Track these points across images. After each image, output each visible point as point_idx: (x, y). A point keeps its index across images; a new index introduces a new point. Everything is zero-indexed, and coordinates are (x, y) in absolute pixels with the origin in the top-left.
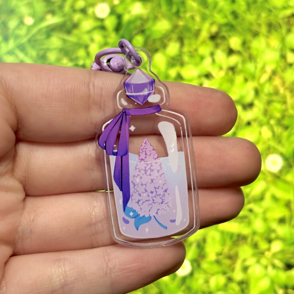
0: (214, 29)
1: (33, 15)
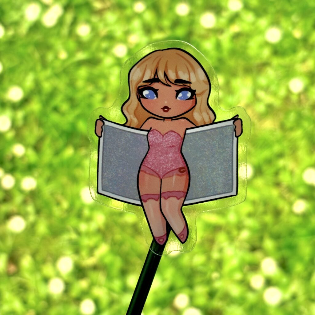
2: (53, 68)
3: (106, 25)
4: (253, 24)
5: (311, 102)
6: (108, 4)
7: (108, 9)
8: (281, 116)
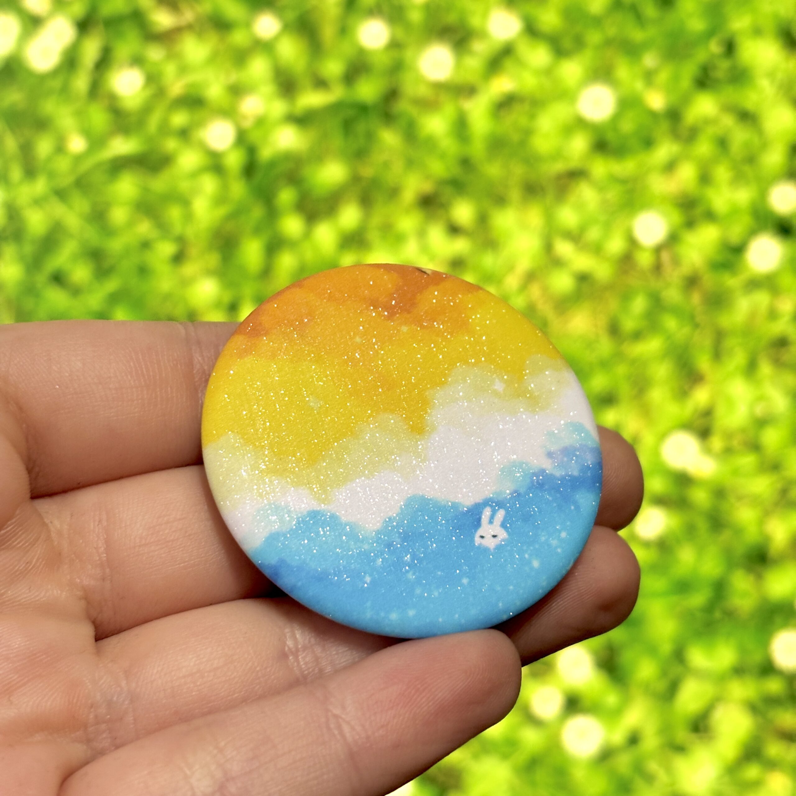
0: (427, 187)
1: (87, 133)
2: (51, 175)
3: (183, 69)
4: (548, 72)
5: (685, 269)
6: (188, 16)
7: (189, 27)
8: (613, 304)
